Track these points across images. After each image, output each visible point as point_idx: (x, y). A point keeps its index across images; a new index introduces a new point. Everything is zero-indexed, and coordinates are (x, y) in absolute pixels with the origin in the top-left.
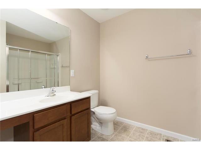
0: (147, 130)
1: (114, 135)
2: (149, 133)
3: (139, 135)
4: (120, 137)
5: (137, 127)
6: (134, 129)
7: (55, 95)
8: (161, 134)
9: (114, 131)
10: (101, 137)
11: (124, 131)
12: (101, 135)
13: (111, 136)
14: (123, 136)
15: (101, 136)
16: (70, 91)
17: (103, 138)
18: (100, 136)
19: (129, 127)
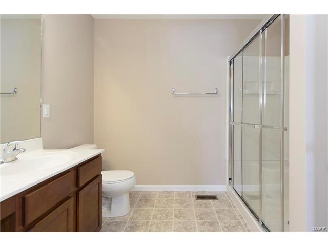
0: (173, 192)
1: (133, 211)
2: (177, 195)
3: (167, 200)
4: (143, 212)
5: (159, 192)
6: (157, 195)
7: (17, 159)
8: (189, 192)
9: (131, 207)
10: (112, 223)
11: (145, 202)
12: (112, 219)
13: (129, 215)
14: (146, 209)
15: (111, 221)
16: (42, 150)
17: (116, 222)
18: (108, 221)
19: (150, 194)
